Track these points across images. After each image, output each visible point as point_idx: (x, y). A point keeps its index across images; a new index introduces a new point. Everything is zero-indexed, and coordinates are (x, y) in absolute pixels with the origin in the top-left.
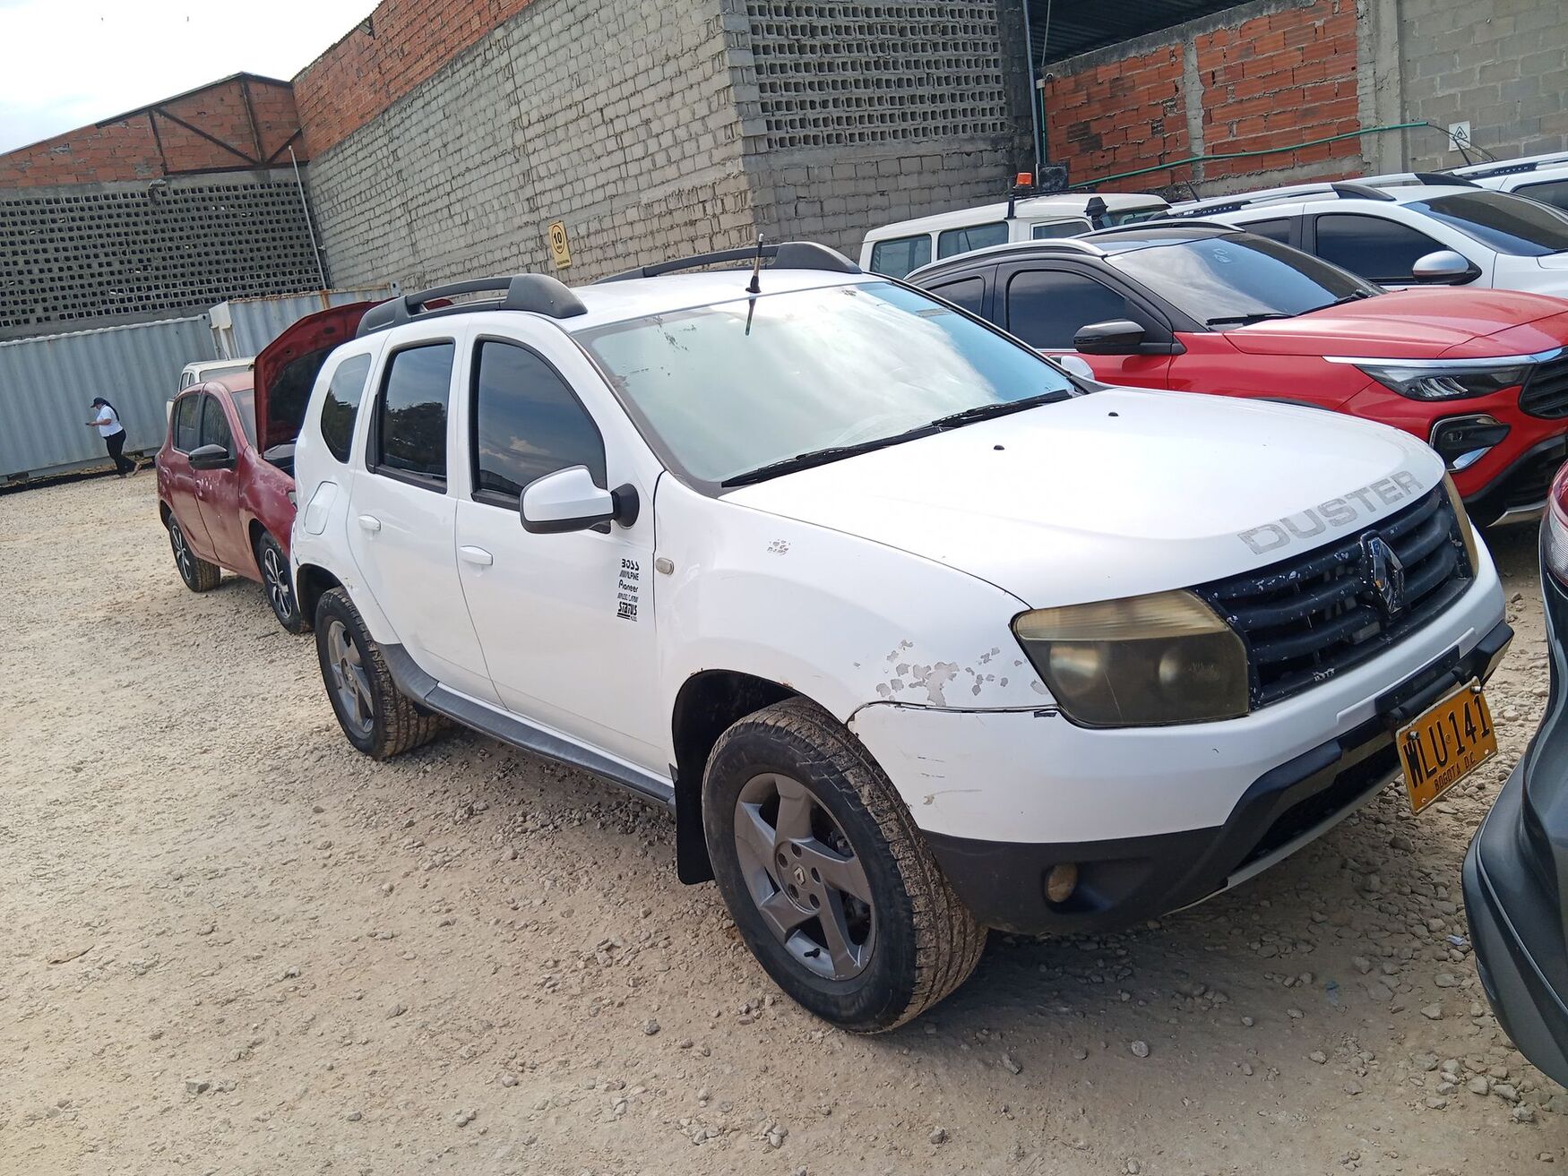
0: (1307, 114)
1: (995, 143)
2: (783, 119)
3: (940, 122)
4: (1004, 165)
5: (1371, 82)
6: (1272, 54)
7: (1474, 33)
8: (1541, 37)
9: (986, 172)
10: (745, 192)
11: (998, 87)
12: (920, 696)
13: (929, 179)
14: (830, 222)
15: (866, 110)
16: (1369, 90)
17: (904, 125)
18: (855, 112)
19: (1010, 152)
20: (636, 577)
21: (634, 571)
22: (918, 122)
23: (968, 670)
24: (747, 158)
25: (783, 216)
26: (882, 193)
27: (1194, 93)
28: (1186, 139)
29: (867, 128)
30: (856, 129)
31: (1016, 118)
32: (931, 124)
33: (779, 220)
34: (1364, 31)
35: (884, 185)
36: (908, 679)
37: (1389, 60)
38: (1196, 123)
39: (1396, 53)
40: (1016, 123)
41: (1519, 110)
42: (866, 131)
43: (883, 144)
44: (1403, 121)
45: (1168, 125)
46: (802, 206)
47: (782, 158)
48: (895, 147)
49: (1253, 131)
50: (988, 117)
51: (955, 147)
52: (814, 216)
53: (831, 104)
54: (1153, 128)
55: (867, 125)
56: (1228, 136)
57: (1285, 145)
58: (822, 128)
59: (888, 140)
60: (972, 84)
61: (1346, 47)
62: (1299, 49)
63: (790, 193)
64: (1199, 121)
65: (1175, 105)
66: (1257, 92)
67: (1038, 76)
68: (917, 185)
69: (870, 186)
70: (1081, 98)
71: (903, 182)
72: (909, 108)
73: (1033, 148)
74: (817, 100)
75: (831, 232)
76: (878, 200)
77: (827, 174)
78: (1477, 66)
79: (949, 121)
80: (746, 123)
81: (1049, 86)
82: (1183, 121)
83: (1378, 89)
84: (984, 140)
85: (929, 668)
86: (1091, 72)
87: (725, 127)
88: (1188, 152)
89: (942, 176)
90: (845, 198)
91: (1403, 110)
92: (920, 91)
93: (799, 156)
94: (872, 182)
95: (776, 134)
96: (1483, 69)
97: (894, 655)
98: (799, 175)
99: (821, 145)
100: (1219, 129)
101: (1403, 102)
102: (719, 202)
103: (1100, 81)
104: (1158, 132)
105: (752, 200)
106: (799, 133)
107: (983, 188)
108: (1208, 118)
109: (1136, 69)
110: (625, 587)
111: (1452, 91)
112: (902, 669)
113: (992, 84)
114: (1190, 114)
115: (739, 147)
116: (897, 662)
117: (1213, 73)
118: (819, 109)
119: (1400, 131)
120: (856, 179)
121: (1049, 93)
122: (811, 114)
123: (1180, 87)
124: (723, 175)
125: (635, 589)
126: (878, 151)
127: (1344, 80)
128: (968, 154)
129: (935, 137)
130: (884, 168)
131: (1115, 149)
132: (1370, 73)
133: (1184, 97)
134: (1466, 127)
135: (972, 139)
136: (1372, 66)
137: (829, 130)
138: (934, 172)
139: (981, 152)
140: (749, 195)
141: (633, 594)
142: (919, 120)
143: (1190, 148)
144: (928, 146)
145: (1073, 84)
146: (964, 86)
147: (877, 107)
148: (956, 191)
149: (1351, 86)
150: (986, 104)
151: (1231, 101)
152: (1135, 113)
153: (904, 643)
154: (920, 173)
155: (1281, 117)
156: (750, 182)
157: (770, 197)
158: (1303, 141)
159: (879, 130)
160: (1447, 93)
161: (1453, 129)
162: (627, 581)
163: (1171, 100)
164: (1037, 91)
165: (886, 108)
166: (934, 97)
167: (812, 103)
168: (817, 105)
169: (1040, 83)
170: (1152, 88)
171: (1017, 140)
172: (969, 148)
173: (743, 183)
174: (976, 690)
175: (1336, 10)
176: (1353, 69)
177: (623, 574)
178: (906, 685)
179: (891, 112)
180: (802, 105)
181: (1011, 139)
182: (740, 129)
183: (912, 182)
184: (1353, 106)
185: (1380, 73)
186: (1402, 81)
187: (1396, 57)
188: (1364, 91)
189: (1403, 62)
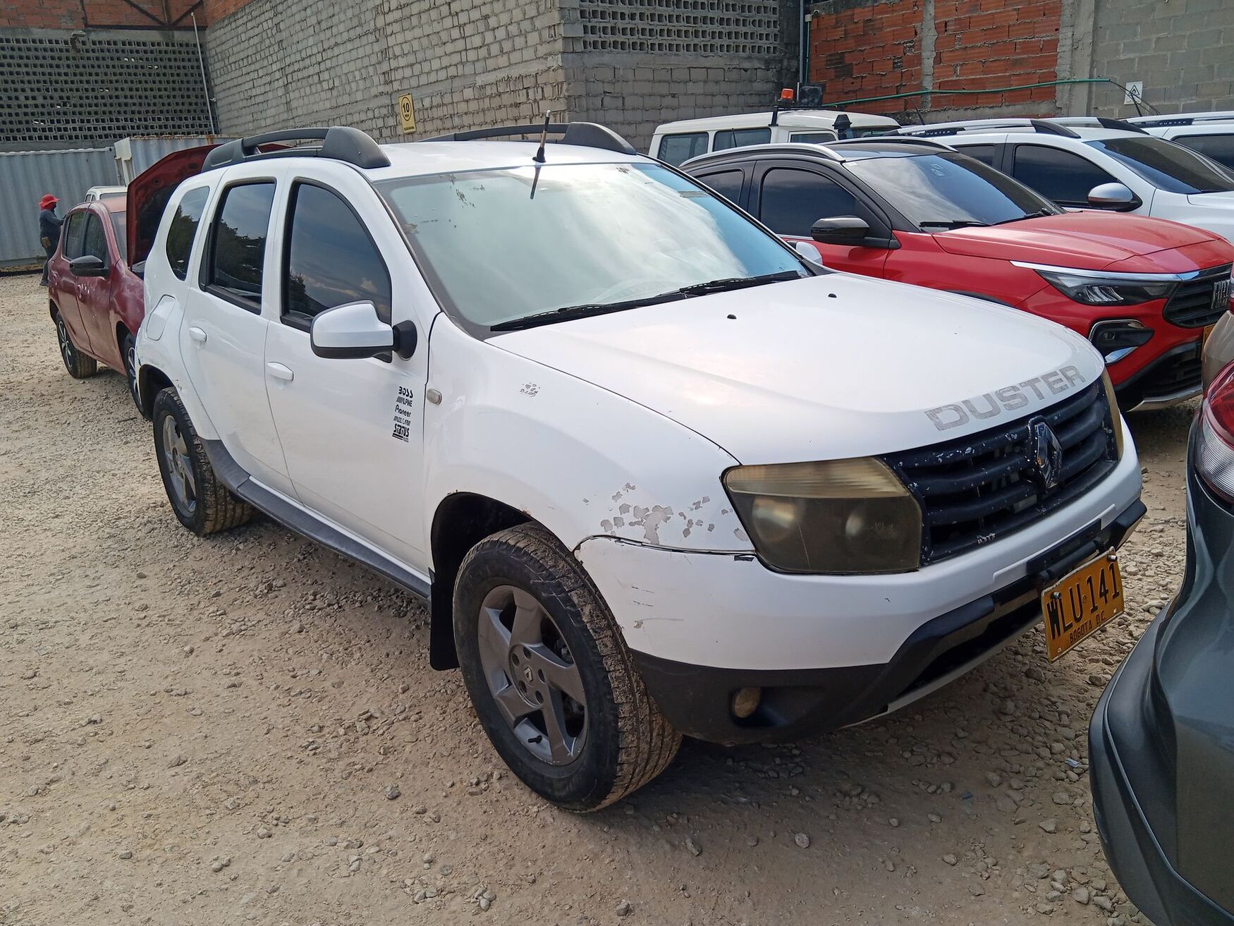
0: (1016, 63)
1: (768, 63)
2: (597, 25)
3: (725, 41)
4: (774, 82)
5: (1069, 42)
6: (993, 11)
7: (1154, 10)
8: (1206, 18)
9: (758, 86)
10: (562, 83)
11: (774, 17)
12: (638, 533)
13: (712, 88)
14: (629, 116)
15: (666, 25)
16: (1067, 48)
17: (696, 41)
18: (657, 26)
19: (779, 72)
20: (410, 403)
21: (408, 398)
22: (708, 40)
23: (681, 514)
24: (565, 55)
25: (592, 107)
26: (674, 96)
27: (929, 37)
28: (919, 75)
29: (666, 40)
30: (657, 40)
31: (786, 44)
32: (718, 42)
33: (588, 110)
35: (676, 88)
36: (629, 517)
37: (1085, 25)
38: (928, 63)
39: (1092, 20)
40: (786, 48)
41: (1182, 76)
42: (664, 42)
43: (677, 55)
44: (1091, 76)
45: (907, 62)
46: (607, 100)
47: (595, 58)
48: (687, 58)
49: (972, 74)
50: (764, 41)
51: (736, 63)
52: (617, 109)
53: (638, 17)
54: (894, 63)
55: (666, 37)
56: (952, 76)
57: (994, 87)
58: (629, 36)
59: (684, 52)
60: (754, 12)
61: (1053, 11)
62: (1015, 10)
63: (598, 88)
64: (931, 61)
65: (913, 47)
66: (978, 41)
67: (807, 12)
68: (702, 92)
69: (663, 89)
70: (840, 33)
71: (691, 88)
72: (701, 27)
73: (798, 71)
74: (627, 12)
75: (630, 124)
76: (669, 101)
77: (630, 75)
78: (1154, 37)
79: (733, 42)
80: (566, 25)
81: (815, 20)
82: (918, 60)
83: (1074, 49)
84: (759, 59)
85: (647, 509)
86: (849, 13)
87: (549, 27)
88: (920, 86)
89: (724, 87)
90: (642, 97)
91: (1092, 68)
92: (711, 14)
93: (608, 57)
94: (666, 85)
95: (591, 38)
96: (1158, 39)
97: (618, 495)
98: (608, 74)
99: (627, 51)
100: (947, 69)
101: (1093, 61)
102: (540, 90)
103: (856, 20)
104: (899, 67)
105: (567, 90)
106: (610, 38)
107: (755, 99)
108: (938, 60)
109: (887, 12)
110: (401, 412)
111: (1131, 56)
112: (624, 509)
113: (770, 14)
114: (924, 54)
115: (559, 45)
116: (620, 502)
117: (946, 23)
118: (627, 20)
119: (1087, 84)
120: (653, 81)
121: (814, 26)
122: (621, 24)
123: (918, 32)
124: (544, 67)
125: (408, 414)
126: (673, 60)
127: (1048, 38)
128: (746, 70)
129: (720, 53)
130: (676, 75)
131: (863, 77)
132: (1070, 34)
133: (920, 40)
134: (1140, 86)
135: (749, 58)
136: (1071, 29)
137: (635, 38)
138: (717, 82)
139: (756, 69)
140: (565, 86)
141: (406, 418)
142: (708, 38)
143: (921, 83)
144: (714, 60)
145: (834, 21)
146: (747, 14)
147: (675, 24)
148: (733, 99)
149: (1054, 44)
150: (764, 30)
151: (958, 47)
152: (881, 49)
153: (628, 486)
154: (705, 82)
155: (995, 64)
156: (566, 75)
157: (581, 90)
158: (1011, 85)
159: (674, 43)
160: (1128, 57)
161: (1129, 87)
162: (403, 407)
163: (910, 42)
164: (805, 24)
165: (682, 25)
166: (722, 19)
167: (623, 15)
168: (627, 17)
169: (808, 18)
170: (897, 30)
171: (785, 63)
172: (746, 65)
173: (560, 76)
174: (686, 532)
176: (1057, 30)
177: (400, 400)
178: (626, 522)
179: (686, 29)
180: (614, 15)
181: (781, 61)
182: (561, 30)
183: (698, 88)
184: (1053, 60)
185: (1077, 36)
186: (1094, 43)
187: (1091, 23)
188: (1063, 49)
189: (1096, 28)
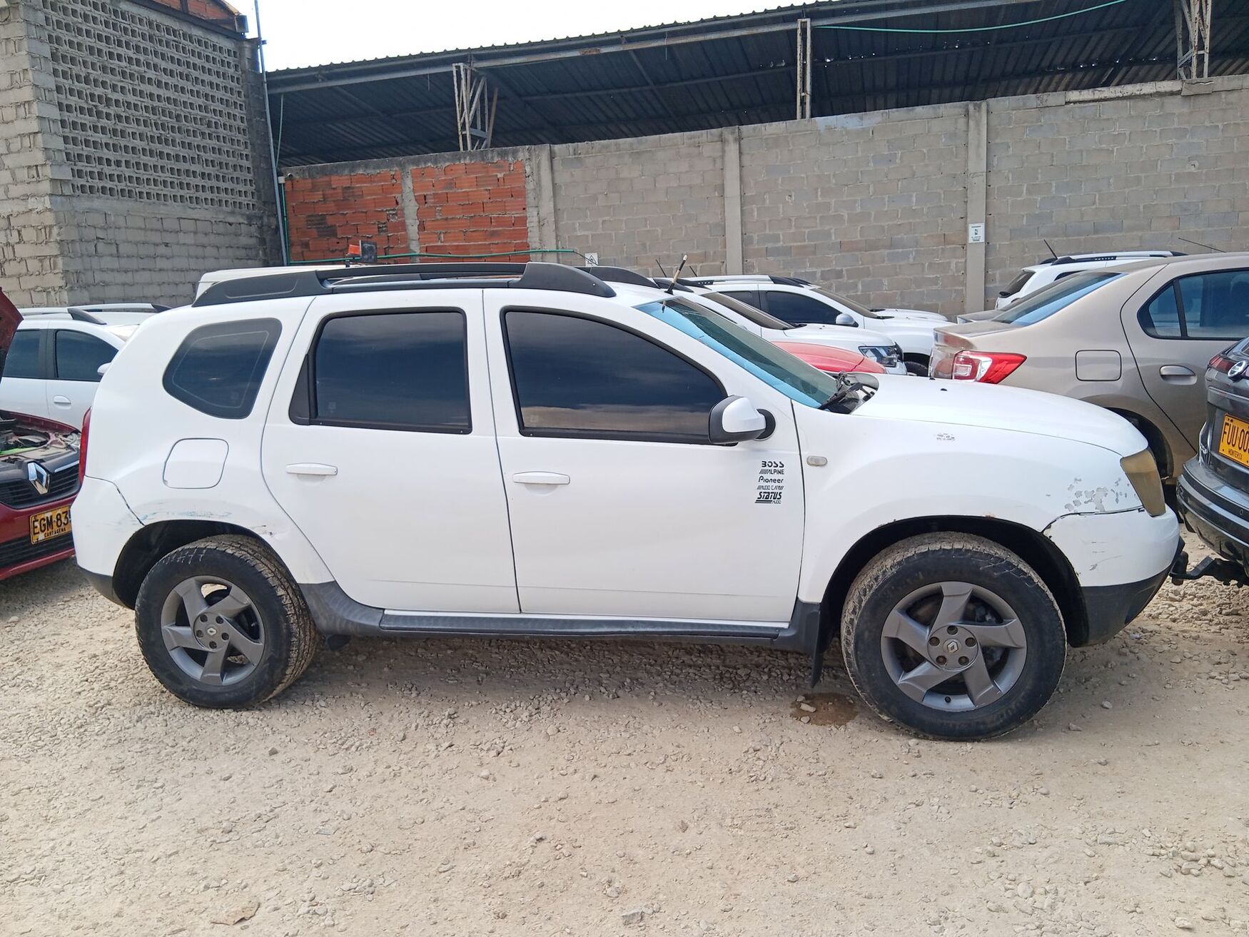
0: (493, 234)
1: (249, 218)
2: (83, 168)
3: (209, 195)
4: (257, 237)
5: (536, 219)
6: (467, 190)
7: (597, 199)
8: (635, 208)
9: (244, 240)
10: (51, 227)
11: (250, 176)
12: (1091, 507)
13: (202, 239)
14: (125, 263)
15: (151, 174)
16: (535, 224)
17: (182, 192)
18: (143, 175)
19: (260, 228)
22: (192, 192)
23: (1112, 490)
24: (54, 198)
25: (85, 252)
26: (167, 245)
27: (411, 208)
28: (405, 239)
29: (154, 189)
30: (145, 189)
31: (265, 202)
32: (201, 195)
33: (82, 255)
34: (530, 186)
35: (169, 238)
36: (1083, 499)
37: (547, 207)
38: (413, 230)
39: (552, 203)
40: (264, 205)
41: (625, 250)
42: (152, 192)
43: (165, 204)
44: (557, 248)
45: (392, 227)
46: (101, 246)
47: (84, 203)
48: (176, 209)
49: (455, 241)
50: (243, 198)
51: (221, 217)
52: (111, 255)
53: (123, 164)
54: (379, 228)
55: (153, 187)
56: (436, 242)
57: (479, 253)
58: (117, 183)
59: (170, 202)
60: (231, 170)
61: (519, 194)
62: (487, 190)
63: (90, 234)
64: (416, 228)
65: (396, 214)
66: (458, 214)
67: (279, 174)
68: (193, 242)
69: (156, 238)
70: (318, 196)
71: (183, 238)
72: (185, 180)
73: (277, 228)
74: (112, 159)
75: (126, 272)
76: (162, 250)
77: (121, 222)
78: (600, 220)
79: (215, 196)
80: (53, 167)
81: (289, 182)
82: (403, 226)
83: (541, 224)
84: (242, 215)
85: (1093, 491)
86: (326, 179)
87: (29, 167)
88: (407, 249)
89: (212, 239)
90: (136, 243)
91: (557, 241)
92: (193, 168)
93: (99, 203)
94: (158, 234)
95: (80, 182)
96: (604, 221)
97: (1071, 487)
98: (98, 220)
99: (116, 197)
100: (430, 236)
101: (557, 236)
102: (15, 234)
103: (333, 187)
104: (383, 231)
105: (59, 234)
106: (98, 183)
107: (242, 253)
108: (422, 227)
109: (365, 182)
111: (586, 233)
112: (1078, 494)
113: (245, 172)
114: (409, 222)
115: (46, 187)
116: (1074, 491)
117: (425, 196)
118: (113, 166)
119: (556, 254)
120: (145, 229)
121: (288, 188)
122: (107, 170)
123: (400, 202)
124: (22, 209)
126: (163, 210)
127: (518, 215)
128: (230, 224)
129: (206, 207)
130: (167, 224)
131: (348, 238)
132: (536, 213)
133: (402, 210)
134: (595, 256)
135: (232, 213)
136: (536, 209)
137: (122, 186)
138: (206, 234)
139: (240, 224)
140: (55, 230)
142: (193, 191)
143: (409, 245)
144: (203, 212)
145: (310, 185)
146: (224, 170)
147: (160, 174)
148: (223, 251)
149: (523, 220)
150: (241, 187)
151: (439, 217)
152: (364, 214)
153: (1076, 480)
154: (195, 233)
155: (474, 234)
156: (57, 218)
157: (74, 235)
158: (492, 252)
159: (162, 193)
160: (583, 233)
161: (587, 256)
163: (393, 210)
164: (279, 185)
165: (167, 176)
166: (203, 174)
167: (108, 161)
168: (113, 163)
169: (282, 180)
170: (378, 199)
171: (265, 220)
172: (231, 219)
173: (49, 219)
174: (1117, 500)
175: (512, 168)
176: (524, 209)
178: (1083, 503)
179: (172, 180)
180: (100, 160)
181: (261, 218)
182: (47, 171)
183: (190, 239)
184: (524, 234)
185: (542, 214)
186: (556, 222)
187: (552, 206)
188: (532, 224)
189: (556, 210)
